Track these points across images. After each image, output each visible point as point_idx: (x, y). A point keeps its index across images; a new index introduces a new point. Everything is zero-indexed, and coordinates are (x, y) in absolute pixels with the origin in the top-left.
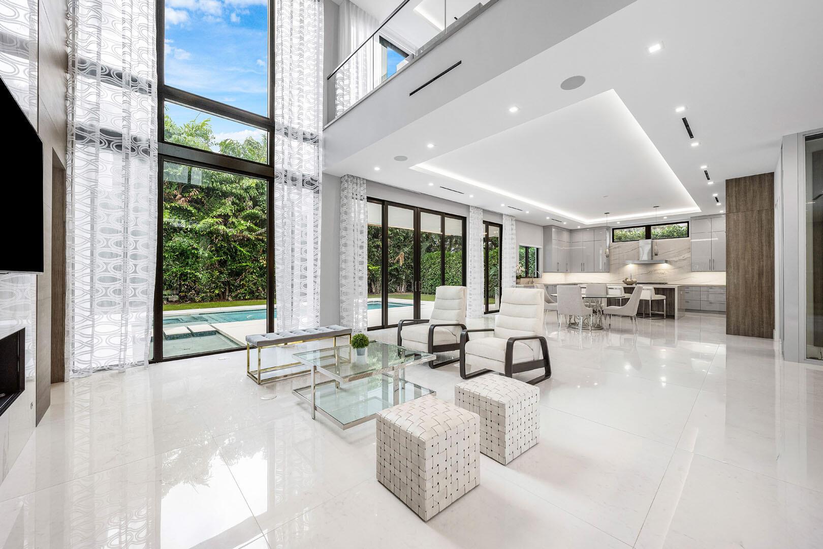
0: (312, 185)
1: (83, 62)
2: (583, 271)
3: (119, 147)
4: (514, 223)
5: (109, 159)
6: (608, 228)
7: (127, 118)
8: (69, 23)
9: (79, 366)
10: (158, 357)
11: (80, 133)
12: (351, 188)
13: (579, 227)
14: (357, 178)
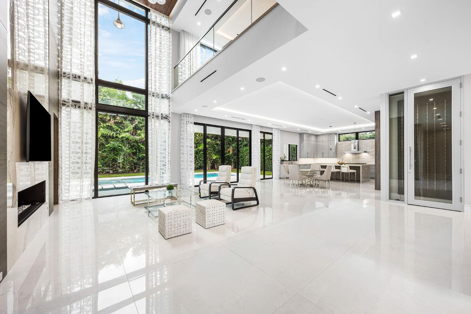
0: (166, 118)
1: (65, 73)
2: (323, 157)
3: (79, 107)
4: (280, 132)
5: (76, 112)
6: (336, 134)
7: (82, 95)
8: (59, 59)
9: (64, 198)
10: (96, 196)
11: (64, 103)
12: (185, 119)
13: (320, 134)
14: (189, 114)
